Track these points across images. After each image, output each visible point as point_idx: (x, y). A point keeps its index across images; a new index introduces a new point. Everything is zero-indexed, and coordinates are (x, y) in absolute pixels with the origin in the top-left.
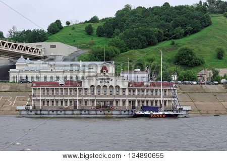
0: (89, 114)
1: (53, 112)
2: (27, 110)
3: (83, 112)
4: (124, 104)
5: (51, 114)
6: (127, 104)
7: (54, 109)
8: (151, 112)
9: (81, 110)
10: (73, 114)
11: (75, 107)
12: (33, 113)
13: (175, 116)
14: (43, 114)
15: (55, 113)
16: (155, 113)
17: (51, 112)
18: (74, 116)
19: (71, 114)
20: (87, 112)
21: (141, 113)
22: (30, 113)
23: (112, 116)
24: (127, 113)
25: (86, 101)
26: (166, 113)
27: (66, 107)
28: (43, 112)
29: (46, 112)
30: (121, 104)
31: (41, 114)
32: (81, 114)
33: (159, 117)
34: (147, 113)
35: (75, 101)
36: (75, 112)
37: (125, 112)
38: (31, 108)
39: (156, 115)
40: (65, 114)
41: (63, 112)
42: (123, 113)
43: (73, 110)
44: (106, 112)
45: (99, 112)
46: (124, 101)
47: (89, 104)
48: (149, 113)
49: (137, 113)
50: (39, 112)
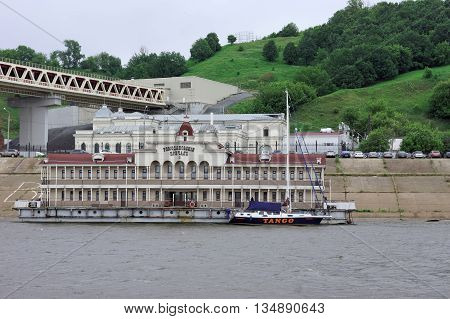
0: (147, 217)
1: (80, 212)
2: (32, 208)
3: (137, 214)
4: (218, 197)
6: (223, 197)
7: (81, 207)
8: (265, 213)
9: (133, 210)
10: (117, 217)
11: (123, 203)
12: (42, 214)
13: (316, 222)
14: (61, 217)
15: (83, 214)
16: (272, 216)
17: (76, 214)
18: (119, 220)
19: (114, 217)
20: (144, 214)
21: (245, 215)
22: (36, 214)
23: (193, 221)
24: (222, 215)
25: (143, 191)
26: (296, 216)
27: (106, 202)
28: (60, 213)
29: (67, 214)
30: (211, 197)
31: (56, 217)
32: (133, 217)
33: (281, 223)
34: (256, 215)
35: (122, 191)
36: (122, 213)
37: (218, 213)
38: (39, 206)
39: (274, 219)
40: (102, 217)
41: (98, 214)
42: (215, 214)
43: (118, 210)
44: (183, 214)
45: (167, 214)
46: (217, 192)
47: (150, 197)
48: (261, 216)
49: (238, 215)
50: (53, 213)
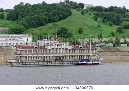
0: (52, 64)
1: (32, 63)
2: (17, 62)
3: (48, 63)
4: (69, 58)
5: (31, 64)
8: (86, 62)
9: (48, 62)
10: (43, 64)
11: (44, 60)
12: (21, 64)
14: (27, 64)
15: (33, 63)
17: (31, 63)
20: (50, 63)
21: (81, 62)
22: (19, 64)
23: (64, 64)
24: (72, 63)
26: (94, 62)
27: (38, 60)
28: (26, 63)
31: (25, 64)
32: (48, 64)
33: (91, 65)
36: (44, 63)
37: (71, 62)
38: (19, 61)
39: (89, 63)
40: (39, 64)
41: (37, 63)
42: (70, 63)
43: (43, 62)
44: (61, 63)
45: (57, 63)
47: (51, 58)
48: (85, 63)
49: (79, 63)
50: (24, 63)
